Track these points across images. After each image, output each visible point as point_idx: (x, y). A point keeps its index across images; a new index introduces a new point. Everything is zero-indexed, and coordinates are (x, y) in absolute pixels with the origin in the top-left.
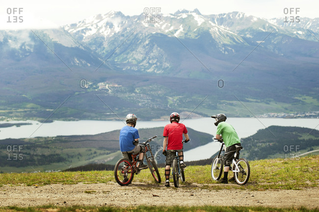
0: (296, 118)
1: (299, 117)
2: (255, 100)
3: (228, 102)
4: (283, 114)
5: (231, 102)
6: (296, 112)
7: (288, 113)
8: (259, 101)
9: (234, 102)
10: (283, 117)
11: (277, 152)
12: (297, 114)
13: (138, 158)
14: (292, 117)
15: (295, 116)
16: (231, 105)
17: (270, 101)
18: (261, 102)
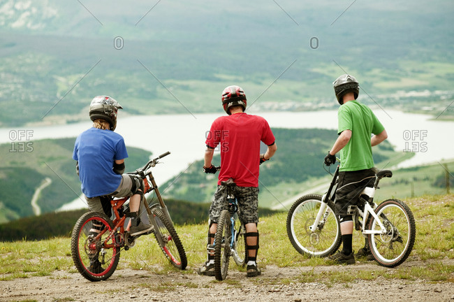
0: (316, 110)
1: (323, 108)
2: (233, 77)
3: (179, 83)
4: (290, 104)
5: (185, 83)
6: (316, 99)
7: (300, 101)
8: (241, 78)
9: (192, 83)
10: (291, 110)
11: (280, 181)
12: (318, 102)
13: (128, 210)
14: (309, 110)
15: (315, 107)
16: (186, 88)
17: (263, 78)
18: (246, 81)
